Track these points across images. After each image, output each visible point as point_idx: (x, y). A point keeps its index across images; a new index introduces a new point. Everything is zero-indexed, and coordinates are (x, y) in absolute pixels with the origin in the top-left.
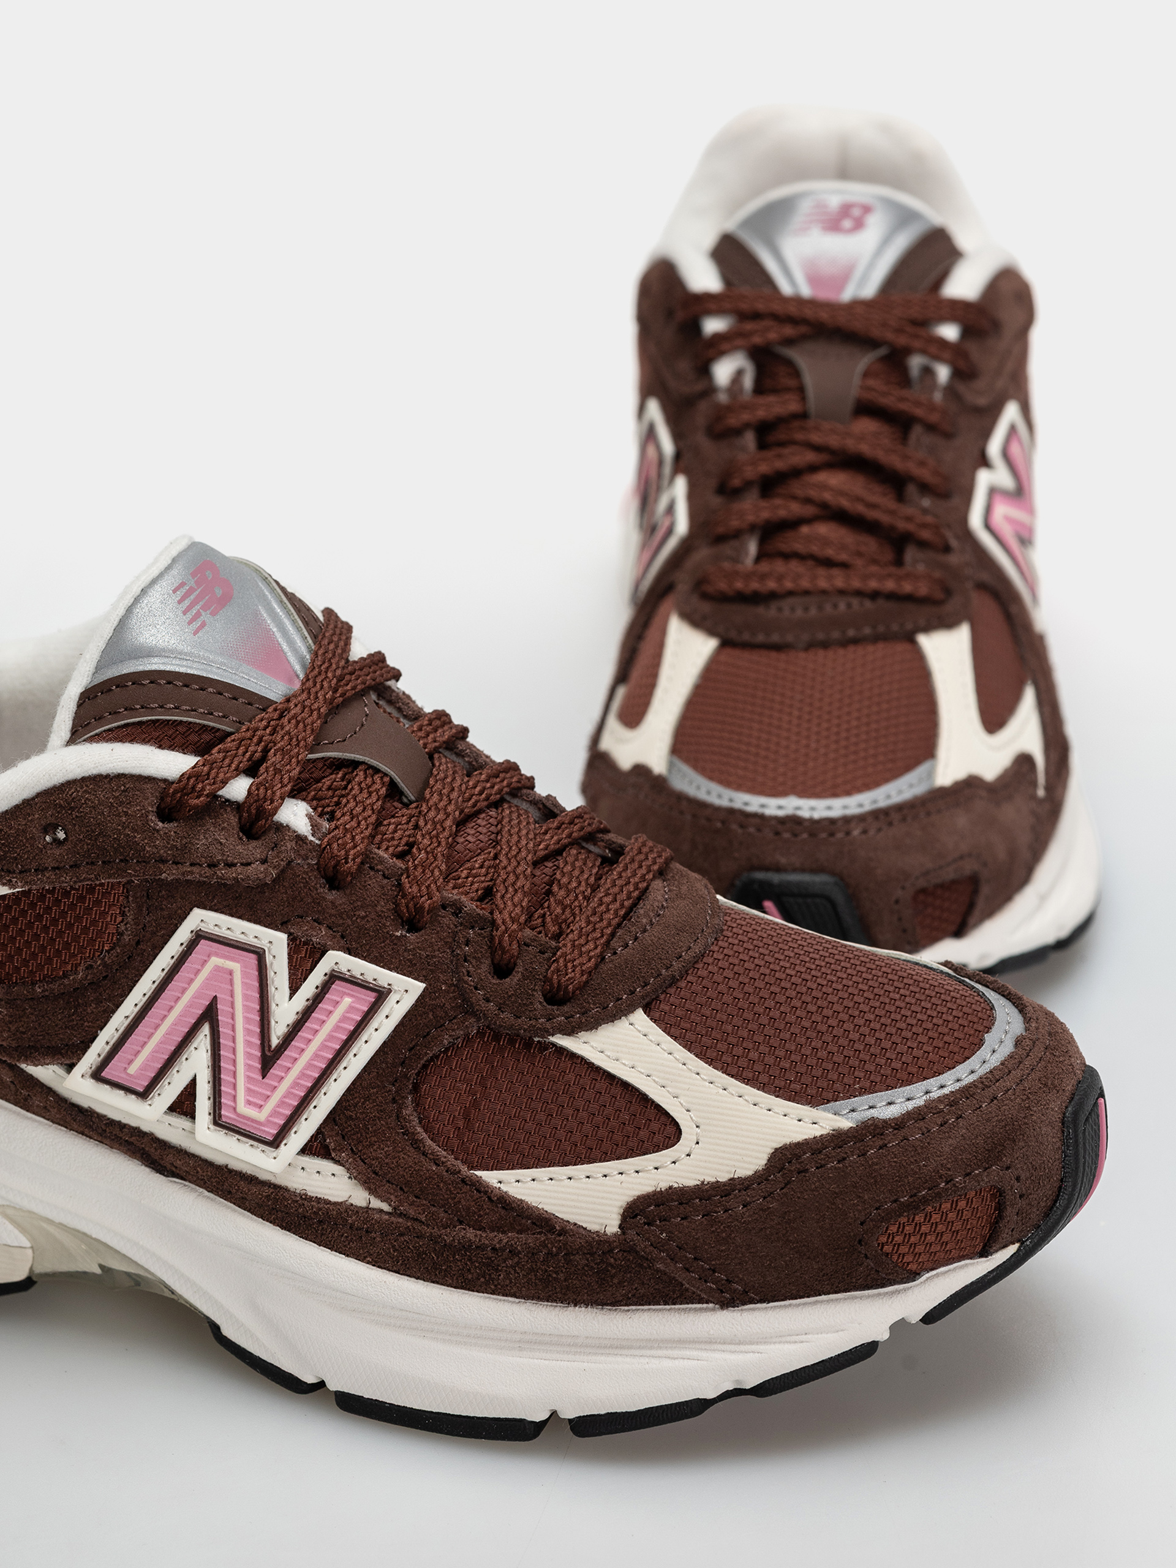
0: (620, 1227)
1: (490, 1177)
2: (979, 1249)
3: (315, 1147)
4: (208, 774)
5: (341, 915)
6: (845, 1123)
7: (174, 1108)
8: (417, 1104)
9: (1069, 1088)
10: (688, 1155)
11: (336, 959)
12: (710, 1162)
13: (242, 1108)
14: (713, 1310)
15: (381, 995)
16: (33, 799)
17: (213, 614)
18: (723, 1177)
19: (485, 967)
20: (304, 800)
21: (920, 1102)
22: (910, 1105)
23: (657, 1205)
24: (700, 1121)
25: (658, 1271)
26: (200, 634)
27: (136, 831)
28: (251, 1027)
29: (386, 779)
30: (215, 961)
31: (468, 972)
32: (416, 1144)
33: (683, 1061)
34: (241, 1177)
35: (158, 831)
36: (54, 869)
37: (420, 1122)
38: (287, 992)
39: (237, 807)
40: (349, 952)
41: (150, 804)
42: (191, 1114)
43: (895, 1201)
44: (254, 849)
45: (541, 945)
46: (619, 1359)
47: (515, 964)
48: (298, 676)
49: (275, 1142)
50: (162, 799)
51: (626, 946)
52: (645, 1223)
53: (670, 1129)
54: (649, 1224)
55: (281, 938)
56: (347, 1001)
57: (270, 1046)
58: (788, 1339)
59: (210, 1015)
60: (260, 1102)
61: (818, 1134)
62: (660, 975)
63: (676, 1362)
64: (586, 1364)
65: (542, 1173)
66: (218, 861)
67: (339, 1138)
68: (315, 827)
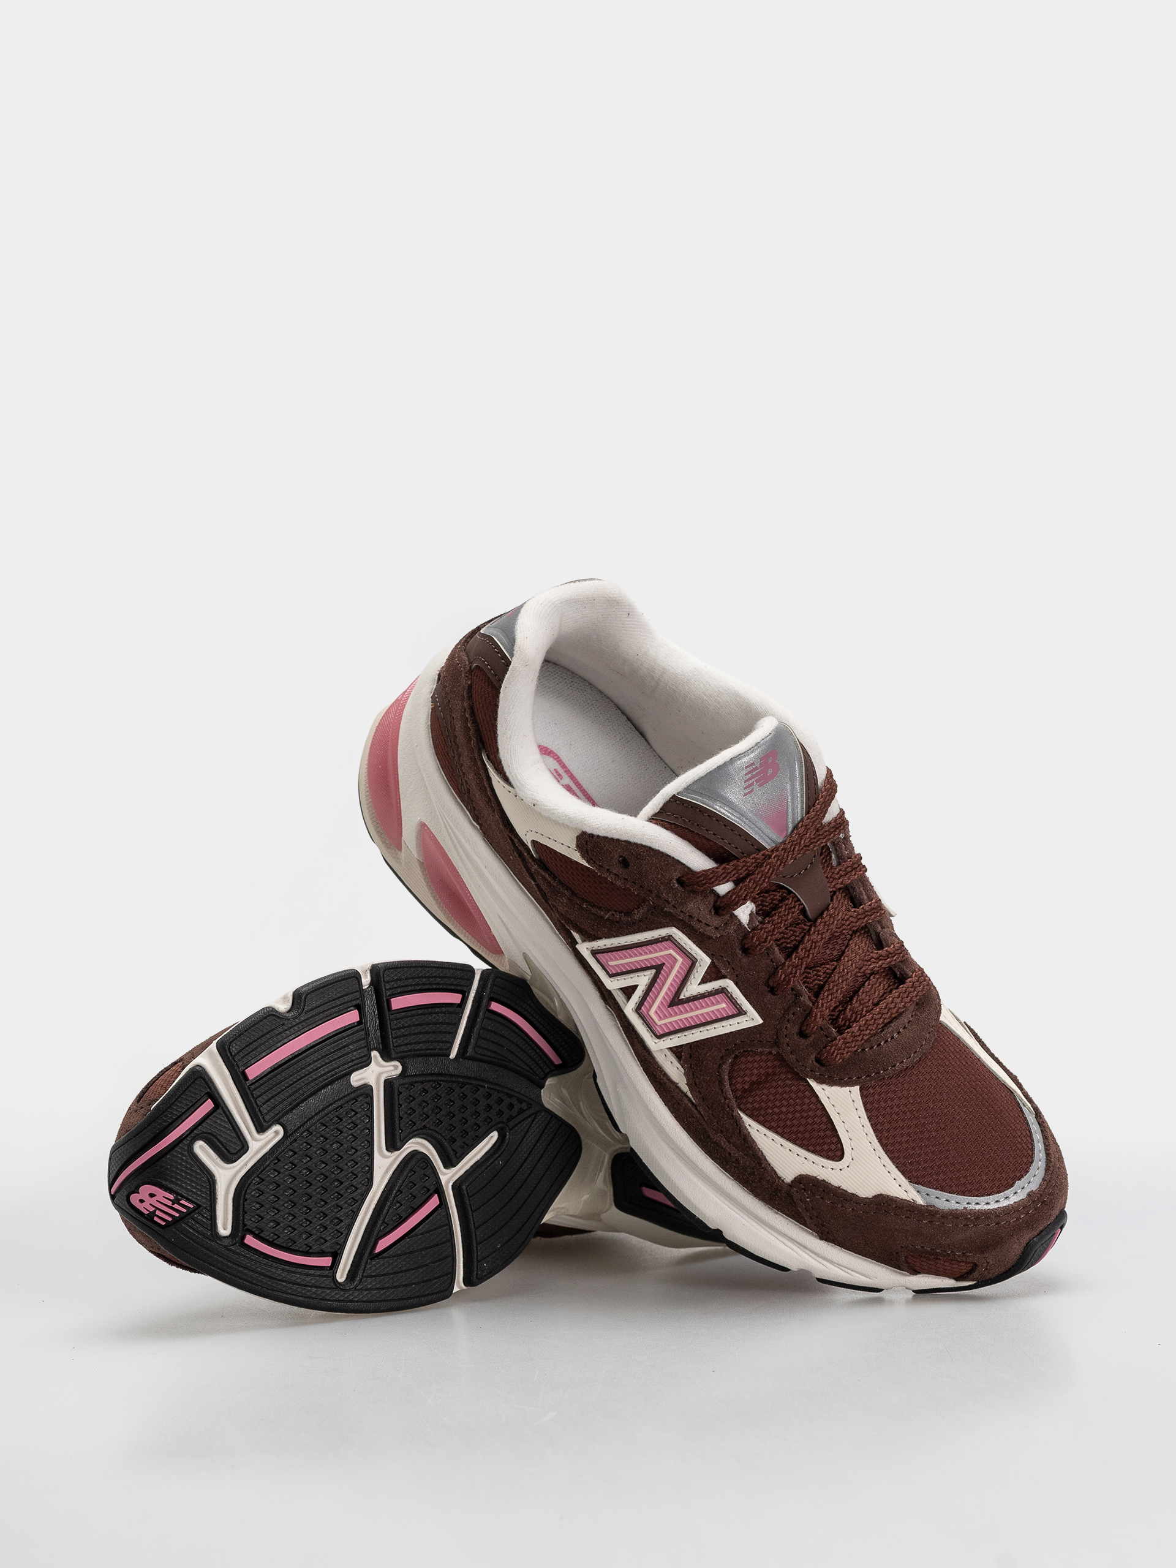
0: (792, 1182)
1: (747, 1121)
2: (956, 1276)
3: (677, 1051)
4: (711, 878)
5: (741, 967)
6: (920, 1201)
7: (623, 990)
8: (732, 1064)
9: (1041, 1228)
10: (841, 1170)
11: (729, 984)
12: (848, 1180)
13: (652, 1013)
14: (816, 1237)
15: (741, 1012)
16: (622, 841)
17: (760, 786)
18: (851, 1190)
19: (795, 1029)
20: (754, 903)
21: (960, 1207)
22: (957, 1206)
23: (813, 1185)
24: (855, 1158)
25: (798, 1210)
26: (747, 796)
27: (662, 884)
28: (674, 984)
29: (801, 907)
30: (671, 952)
31: (786, 1027)
32: (721, 1082)
33: (863, 1124)
34: (637, 1037)
35: (673, 889)
36: (616, 874)
37: (729, 1073)
38: (699, 981)
39: (717, 896)
40: (736, 984)
41: (677, 875)
42: (629, 998)
43: (922, 1247)
44: (715, 921)
45: (828, 1033)
46: (762, 1230)
47: (810, 1036)
48: (787, 830)
49: (659, 1037)
50: (683, 876)
51: (872, 1048)
52: (803, 1189)
53: (838, 1153)
54: (805, 1190)
55: (708, 961)
56: (724, 1005)
57: (679, 997)
58: (843, 1268)
59: (659, 968)
60: (662, 1017)
61: (904, 1198)
62: (879, 1073)
63: (787, 1248)
64: (746, 1222)
65: (771, 1135)
66: (695, 917)
67: (688, 1056)
68: (751, 920)
